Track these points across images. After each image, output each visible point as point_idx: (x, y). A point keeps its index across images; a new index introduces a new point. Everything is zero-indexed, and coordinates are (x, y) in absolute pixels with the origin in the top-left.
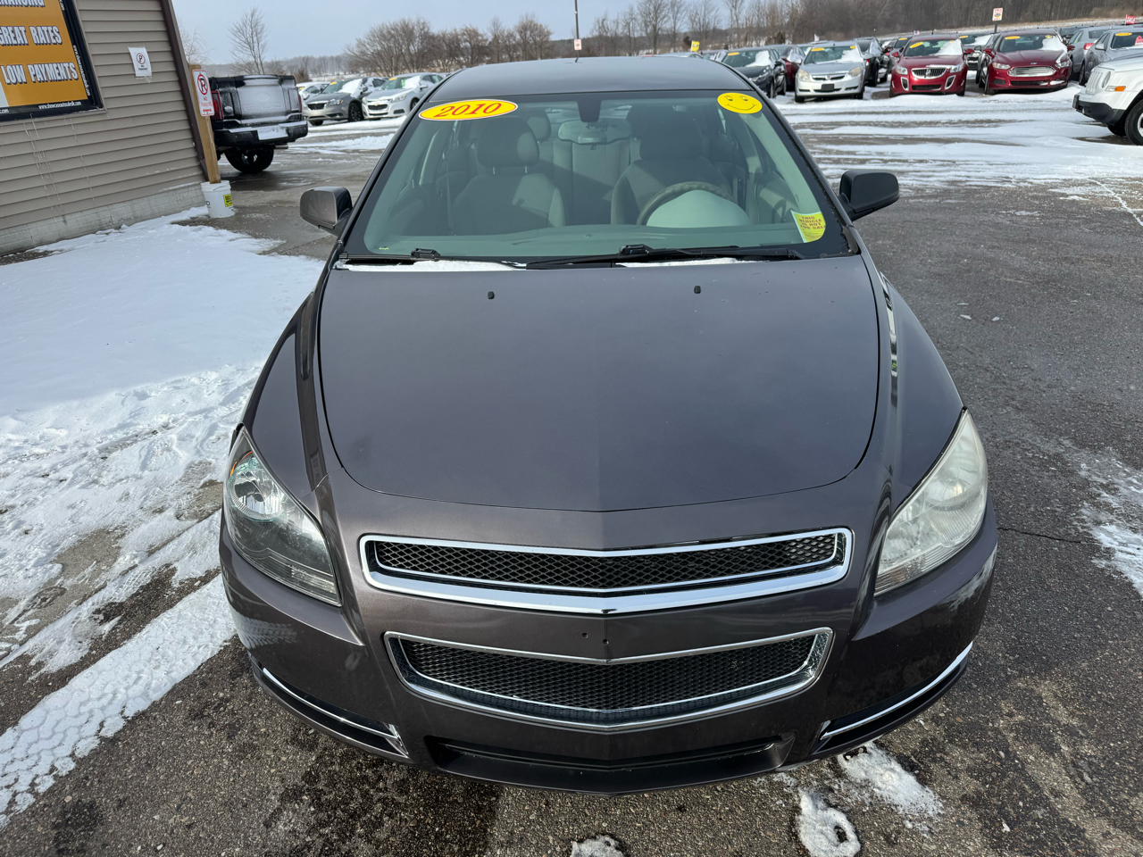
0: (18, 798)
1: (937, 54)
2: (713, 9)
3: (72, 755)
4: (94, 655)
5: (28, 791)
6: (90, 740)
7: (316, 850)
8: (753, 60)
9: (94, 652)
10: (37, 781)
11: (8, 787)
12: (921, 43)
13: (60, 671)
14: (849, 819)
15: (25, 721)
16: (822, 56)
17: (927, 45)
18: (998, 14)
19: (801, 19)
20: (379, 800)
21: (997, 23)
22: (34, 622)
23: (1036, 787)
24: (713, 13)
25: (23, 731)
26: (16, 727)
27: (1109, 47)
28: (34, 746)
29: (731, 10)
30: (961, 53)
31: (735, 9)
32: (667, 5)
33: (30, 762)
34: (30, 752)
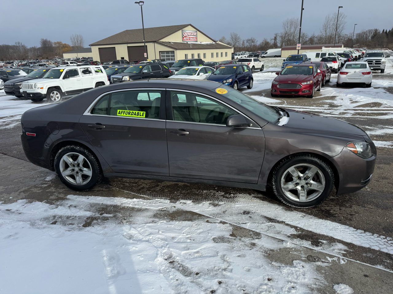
0: (389, 240)
3: (373, 235)
4: (337, 241)
5: (386, 239)
6: (367, 234)
9: (336, 241)
10: (383, 238)
11: (387, 242)
13: (346, 246)
15: (367, 246)
22: (328, 258)
25: (370, 246)
26: (370, 247)
28: (374, 242)
33: (379, 241)
34: (383, 244)
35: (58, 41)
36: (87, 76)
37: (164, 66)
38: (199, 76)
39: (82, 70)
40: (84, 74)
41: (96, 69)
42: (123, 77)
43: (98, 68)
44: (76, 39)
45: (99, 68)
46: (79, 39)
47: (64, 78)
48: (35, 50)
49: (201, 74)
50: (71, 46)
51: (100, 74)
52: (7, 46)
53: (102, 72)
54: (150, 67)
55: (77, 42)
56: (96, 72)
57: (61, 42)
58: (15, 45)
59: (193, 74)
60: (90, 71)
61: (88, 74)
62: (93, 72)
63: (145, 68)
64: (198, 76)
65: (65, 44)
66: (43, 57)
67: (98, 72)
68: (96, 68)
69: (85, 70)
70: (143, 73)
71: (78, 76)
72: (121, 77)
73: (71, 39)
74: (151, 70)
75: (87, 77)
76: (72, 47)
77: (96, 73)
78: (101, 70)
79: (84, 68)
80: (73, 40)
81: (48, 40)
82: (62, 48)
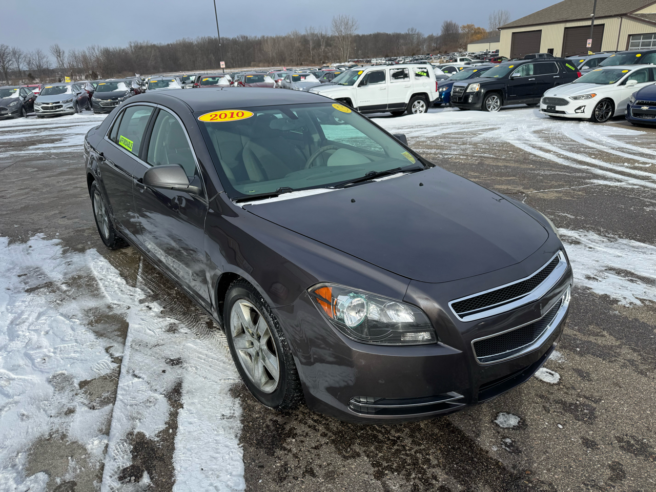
1: (217, 84)
2: (44, 57)
7: (420, 484)
8: (117, 88)
12: (208, 79)
14: (547, 368)
16: (155, 85)
17: (211, 80)
18: (223, 64)
19: (104, 64)
20: (415, 453)
21: (223, 69)
23: (570, 336)
24: (45, 60)
27: (292, 82)
29: (57, 58)
30: (229, 84)
31: (60, 57)
32: (9, 53)
35: (469, 24)
36: (400, 82)
37: (567, 65)
38: (626, 86)
39: (392, 72)
40: (396, 79)
41: (418, 71)
42: (469, 85)
43: (422, 68)
44: (498, 19)
45: (425, 68)
46: (504, 18)
47: (359, 86)
48: (432, 40)
49: (629, 82)
50: (488, 30)
51: (423, 79)
52: (398, 34)
53: (428, 75)
54: (531, 66)
55: (498, 23)
56: (417, 75)
57: (473, 25)
58: (407, 32)
59: (611, 82)
60: (407, 74)
61: (402, 80)
62: (412, 75)
63: (520, 68)
64: (622, 87)
65: (479, 28)
66: (441, 50)
67: (420, 76)
68: (420, 68)
69: (398, 72)
70: (512, 78)
71: (384, 82)
72: (466, 85)
73: (490, 19)
74: (531, 73)
75: (398, 84)
76: (489, 33)
77: (417, 77)
78: (427, 73)
79: (398, 69)
80: (493, 20)
81: (454, 22)
82: (472, 35)
